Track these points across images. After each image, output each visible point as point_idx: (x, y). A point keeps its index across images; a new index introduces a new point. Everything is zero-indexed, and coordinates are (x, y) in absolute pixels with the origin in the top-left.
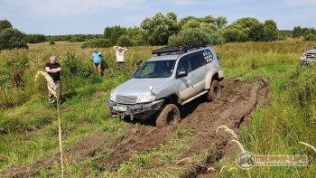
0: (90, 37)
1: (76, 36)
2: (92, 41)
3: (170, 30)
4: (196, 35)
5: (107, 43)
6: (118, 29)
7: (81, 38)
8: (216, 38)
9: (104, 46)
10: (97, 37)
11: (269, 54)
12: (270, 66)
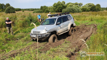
0: (36, 9)
1: (31, 9)
2: (36, 11)
3: (63, 7)
4: (72, 9)
5: (41, 11)
6: (45, 7)
7: (33, 10)
8: (79, 10)
9: (41, 13)
10: (38, 9)
11: (97, 16)
12: (97, 20)
